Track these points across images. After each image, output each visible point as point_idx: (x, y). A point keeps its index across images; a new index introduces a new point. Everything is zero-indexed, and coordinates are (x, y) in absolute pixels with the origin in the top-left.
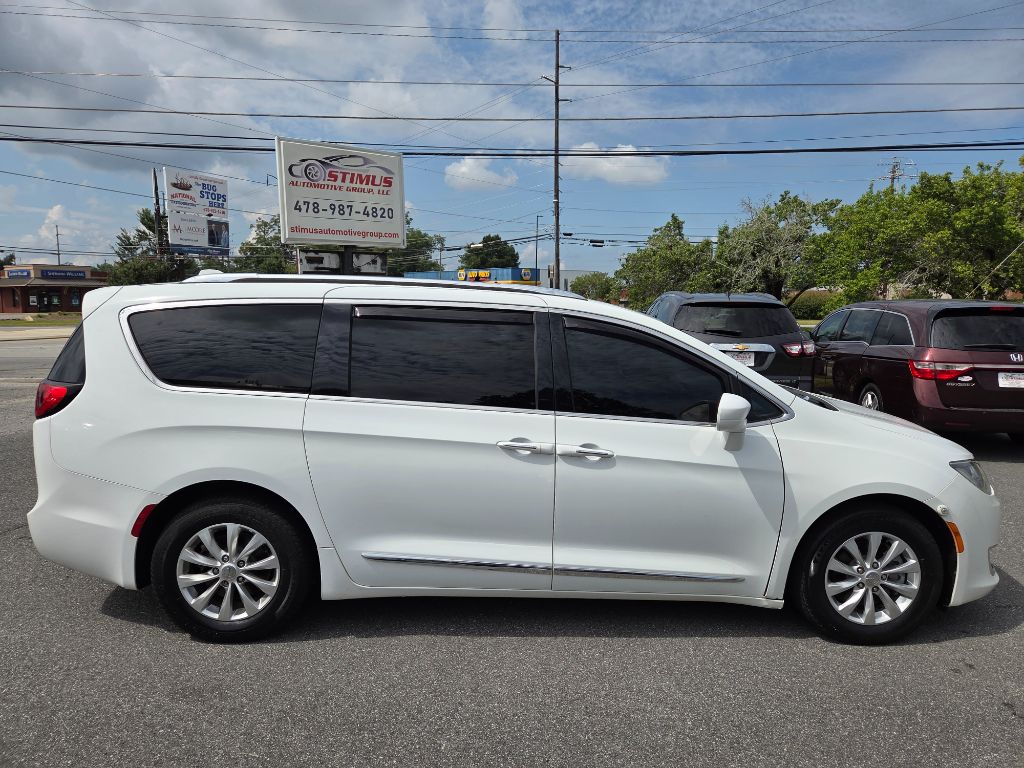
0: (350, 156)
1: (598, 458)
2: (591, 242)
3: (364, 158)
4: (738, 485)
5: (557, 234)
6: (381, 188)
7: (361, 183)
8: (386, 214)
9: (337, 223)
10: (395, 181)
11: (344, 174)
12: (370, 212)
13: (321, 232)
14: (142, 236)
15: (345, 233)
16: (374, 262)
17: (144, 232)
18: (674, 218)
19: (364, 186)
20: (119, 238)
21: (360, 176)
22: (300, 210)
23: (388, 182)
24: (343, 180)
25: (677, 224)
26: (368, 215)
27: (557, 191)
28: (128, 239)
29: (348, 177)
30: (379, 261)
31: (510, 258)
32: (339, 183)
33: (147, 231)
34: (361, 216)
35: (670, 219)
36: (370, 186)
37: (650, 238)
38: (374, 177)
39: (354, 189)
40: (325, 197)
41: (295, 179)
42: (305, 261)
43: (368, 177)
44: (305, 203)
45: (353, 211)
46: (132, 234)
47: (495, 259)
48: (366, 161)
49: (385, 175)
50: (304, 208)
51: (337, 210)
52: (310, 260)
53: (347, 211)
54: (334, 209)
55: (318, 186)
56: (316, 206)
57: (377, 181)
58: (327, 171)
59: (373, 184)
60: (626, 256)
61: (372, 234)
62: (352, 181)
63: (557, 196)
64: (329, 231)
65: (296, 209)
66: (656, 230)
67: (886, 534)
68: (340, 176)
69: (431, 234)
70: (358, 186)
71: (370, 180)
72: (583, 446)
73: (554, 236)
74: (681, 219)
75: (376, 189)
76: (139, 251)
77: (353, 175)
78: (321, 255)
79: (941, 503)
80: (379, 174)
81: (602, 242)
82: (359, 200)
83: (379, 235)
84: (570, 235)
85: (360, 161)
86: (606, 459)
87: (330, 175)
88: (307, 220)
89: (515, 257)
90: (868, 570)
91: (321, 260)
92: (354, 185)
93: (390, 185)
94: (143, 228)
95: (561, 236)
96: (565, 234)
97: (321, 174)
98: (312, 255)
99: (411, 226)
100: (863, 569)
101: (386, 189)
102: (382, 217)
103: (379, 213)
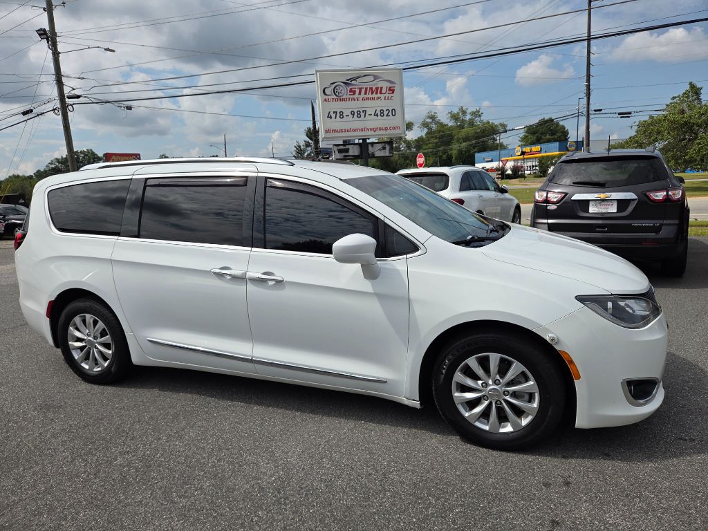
0: (364, 76)
1: (274, 282)
2: (619, 114)
3: (373, 75)
4: (373, 308)
5: (588, 111)
6: (387, 95)
7: (372, 93)
8: (390, 114)
9: (356, 123)
10: (397, 90)
11: (360, 89)
12: (379, 113)
13: (345, 131)
14: (308, 145)
15: (362, 130)
16: (384, 148)
17: (308, 142)
18: (692, 86)
19: (374, 95)
20: (295, 147)
21: (371, 89)
22: (331, 117)
23: (392, 90)
24: (360, 93)
25: (695, 91)
26: (377, 115)
27: (589, 76)
28: (300, 147)
29: (363, 91)
30: (388, 147)
31: (560, 134)
32: (357, 95)
33: (310, 141)
34: (373, 117)
35: (688, 87)
36: (379, 95)
37: (667, 105)
38: (381, 88)
39: (367, 99)
40: (347, 107)
41: (327, 98)
42: (337, 152)
43: (377, 88)
44: (334, 112)
45: (367, 114)
46: (302, 144)
47: (548, 137)
48: (376, 77)
49: (389, 85)
50: (333, 116)
51: (356, 114)
52: (340, 151)
53: (362, 114)
54: (354, 115)
55: (343, 100)
56: (341, 114)
57: (384, 91)
58: (349, 89)
59: (381, 93)
60: (637, 123)
61: (381, 129)
62: (365, 94)
63: (588, 80)
64: (350, 130)
65: (328, 117)
66: (674, 98)
67: (502, 355)
68: (357, 91)
69: (497, 123)
70: (370, 96)
71: (379, 90)
72: (264, 274)
73: (585, 113)
74: (699, 85)
75: (383, 96)
76: (306, 154)
77: (366, 89)
78: (347, 147)
79: (551, 332)
80: (385, 85)
81: (630, 113)
82: (372, 106)
83: (386, 129)
84: (600, 110)
85: (371, 78)
86: (279, 283)
87: (351, 91)
88: (336, 124)
89: (565, 134)
90: (490, 385)
91: (347, 151)
92: (367, 96)
93: (393, 92)
94: (308, 139)
95: (591, 112)
96: (595, 111)
97: (344, 91)
98: (342, 147)
99: (482, 118)
100: (486, 385)
101: (390, 95)
102: (387, 115)
103: (386, 113)
